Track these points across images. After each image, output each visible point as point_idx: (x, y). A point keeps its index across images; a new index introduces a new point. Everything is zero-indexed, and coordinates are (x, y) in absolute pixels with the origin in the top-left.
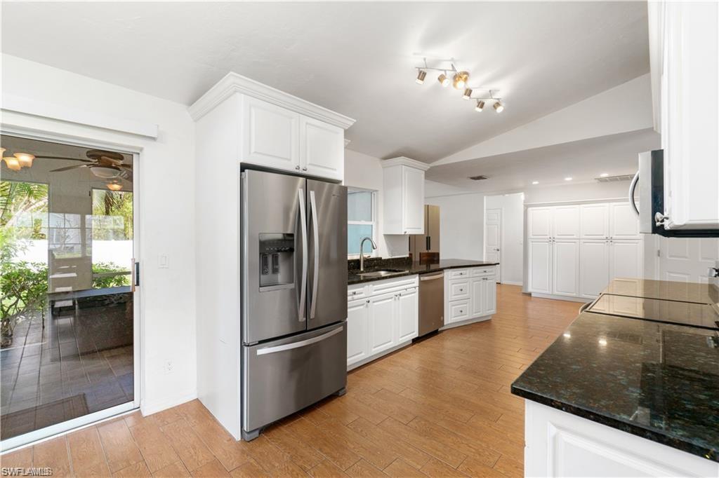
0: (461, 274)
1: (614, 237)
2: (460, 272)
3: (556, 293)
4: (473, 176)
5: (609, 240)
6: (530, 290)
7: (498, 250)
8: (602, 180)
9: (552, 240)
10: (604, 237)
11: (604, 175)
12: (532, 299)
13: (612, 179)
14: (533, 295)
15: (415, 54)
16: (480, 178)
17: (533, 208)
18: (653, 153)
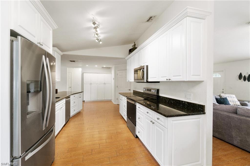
0: (75, 96)
1: (106, 83)
2: (74, 96)
3: (92, 99)
4: (71, 60)
5: (105, 83)
6: (84, 100)
7: (70, 87)
8: (103, 68)
9: (91, 84)
10: (103, 83)
11: (105, 66)
12: (85, 103)
13: (105, 68)
14: (85, 101)
15: (92, 14)
16: (74, 61)
17: (86, 74)
18: (147, 66)
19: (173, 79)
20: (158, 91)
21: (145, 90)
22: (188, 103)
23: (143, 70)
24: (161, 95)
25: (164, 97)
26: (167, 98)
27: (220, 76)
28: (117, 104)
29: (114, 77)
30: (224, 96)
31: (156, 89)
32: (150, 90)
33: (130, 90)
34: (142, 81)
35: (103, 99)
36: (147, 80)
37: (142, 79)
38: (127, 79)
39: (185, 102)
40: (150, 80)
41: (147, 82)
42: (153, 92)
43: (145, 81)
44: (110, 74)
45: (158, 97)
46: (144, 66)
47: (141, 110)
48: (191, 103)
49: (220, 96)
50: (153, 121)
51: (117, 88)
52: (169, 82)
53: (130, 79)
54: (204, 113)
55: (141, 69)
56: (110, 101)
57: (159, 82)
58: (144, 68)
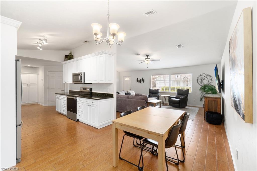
1: (30, 84)
8: (26, 67)
10: (27, 84)
11: (29, 66)
18: (84, 73)
19: (100, 82)
20: (91, 89)
21: (81, 89)
22: (107, 94)
23: (81, 75)
24: (93, 91)
25: (95, 93)
26: (97, 93)
27: (129, 80)
28: (48, 106)
29: (43, 78)
30: (129, 91)
31: (90, 88)
32: (86, 89)
33: (63, 91)
34: (81, 83)
35: (27, 103)
36: (84, 82)
37: (80, 81)
38: (63, 81)
39: (106, 94)
40: (86, 82)
41: (84, 83)
42: (88, 90)
43: (83, 83)
44: (37, 75)
45: (91, 93)
46: (82, 73)
47: (81, 101)
48: (108, 94)
49: (127, 92)
50: (90, 105)
51: (48, 89)
52: (98, 84)
53: (67, 81)
54: (113, 97)
55: (80, 74)
56: (37, 104)
57: (92, 83)
58: (82, 74)
